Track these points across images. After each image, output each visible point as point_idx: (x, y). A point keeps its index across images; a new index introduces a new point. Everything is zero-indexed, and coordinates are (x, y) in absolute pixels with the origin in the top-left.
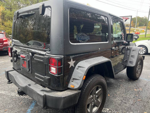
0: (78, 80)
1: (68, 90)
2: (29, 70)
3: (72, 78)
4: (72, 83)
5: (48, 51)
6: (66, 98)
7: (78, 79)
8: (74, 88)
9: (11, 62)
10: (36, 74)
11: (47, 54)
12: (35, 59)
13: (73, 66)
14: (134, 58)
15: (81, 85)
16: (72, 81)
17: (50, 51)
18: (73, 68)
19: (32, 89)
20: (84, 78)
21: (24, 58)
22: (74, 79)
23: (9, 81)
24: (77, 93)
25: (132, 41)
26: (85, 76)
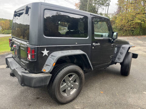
0: (49, 66)
1: (41, 73)
2: (18, 57)
3: (45, 64)
4: (45, 68)
5: (28, 42)
6: (37, 78)
8: (46, 72)
13: (47, 55)
14: (122, 54)
15: (51, 69)
16: (45, 67)
21: (15, 47)
22: (47, 65)
24: (47, 76)
26: (55, 64)
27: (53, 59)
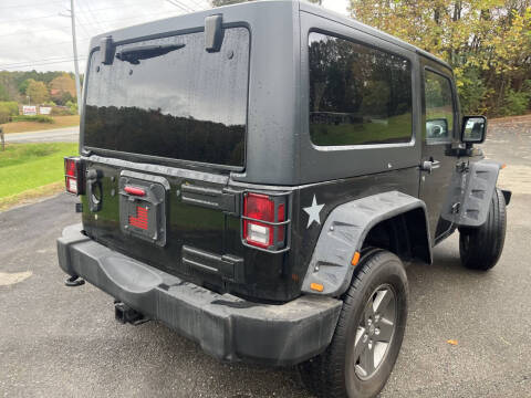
0: (336, 265)
2: (159, 238)
3: (313, 262)
4: (315, 275)
5: (236, 172)
7: (334, 262)
8: (324, 293)
9: (78, 211)
10: (185, 248)
11: (232, 183)
12: (184, 198)
13: (318, 221)
14: (482, 197)
15: (346, 281)
16: (315, 271)
17: (243, 172)
18: (317, 229)
19: (180, 298)
20: (356, 261)
21: (142, 195)
22: (321, 263)
23: (75, 277)
24: (331, 309)
25: (481, 142)
26: (357, 255)
27: (349, 237)
